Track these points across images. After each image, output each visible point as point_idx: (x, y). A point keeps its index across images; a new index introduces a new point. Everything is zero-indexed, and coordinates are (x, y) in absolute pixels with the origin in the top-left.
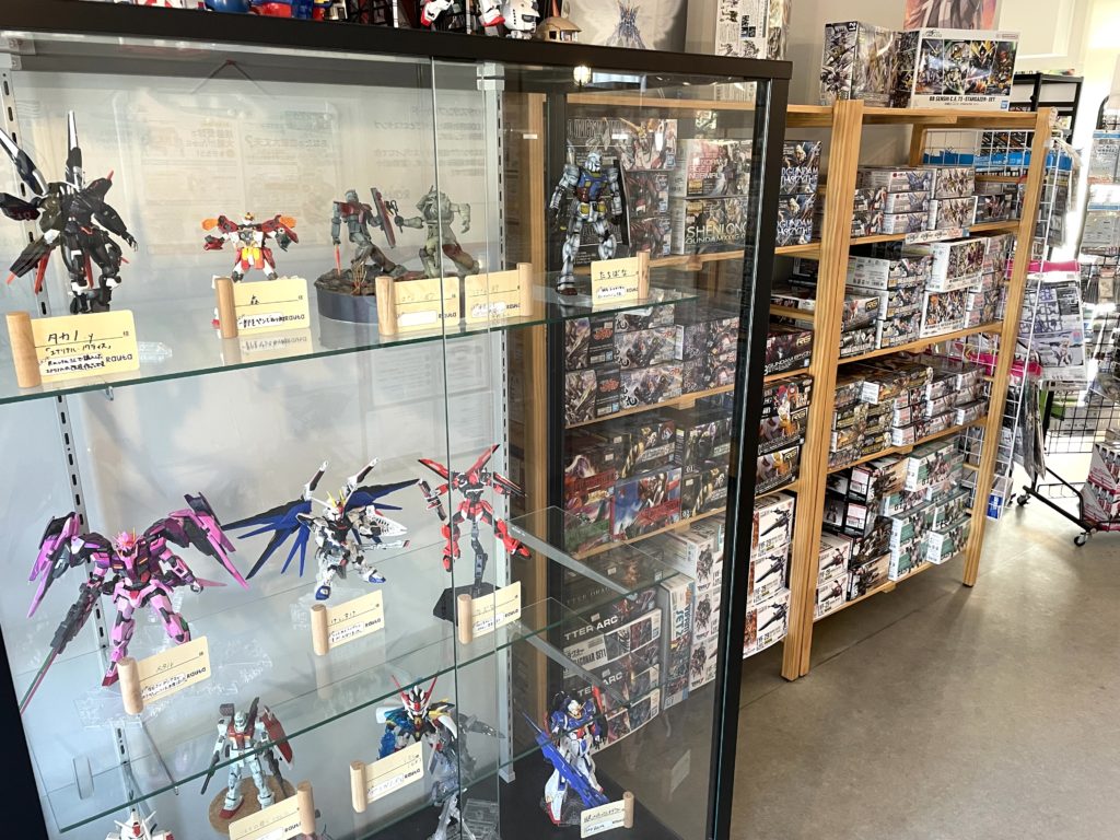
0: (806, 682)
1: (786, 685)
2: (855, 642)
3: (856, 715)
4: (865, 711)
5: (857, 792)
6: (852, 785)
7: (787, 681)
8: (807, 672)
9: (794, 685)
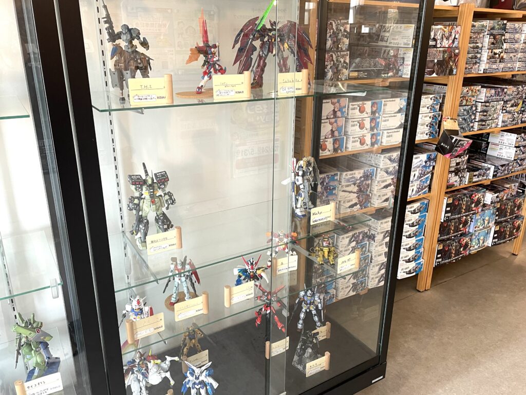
0: (428, 293)
1: (419, 293)
2: (455, 276)
3: (452, 308)
4: (457, 308)
5: (451, 342)
6: (449, 338)
7: (419, 291)
8: (429, 288)
9: (422, 294)
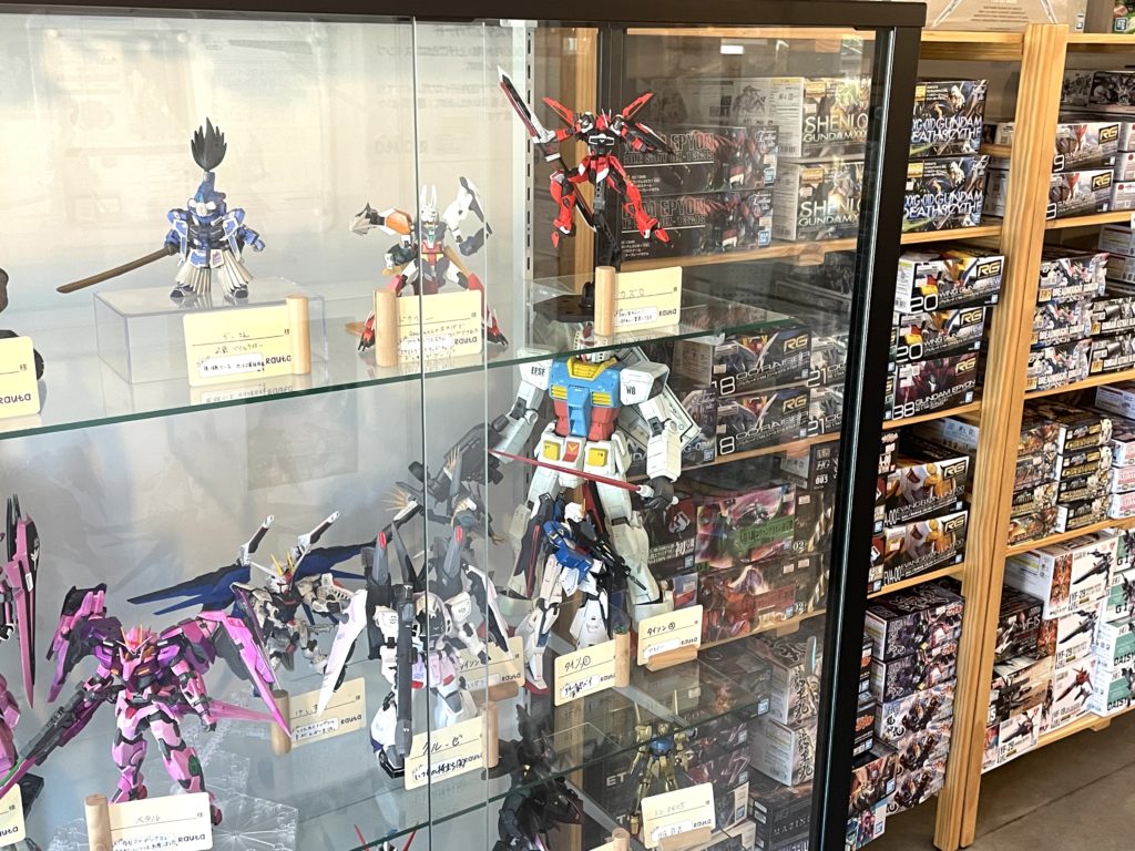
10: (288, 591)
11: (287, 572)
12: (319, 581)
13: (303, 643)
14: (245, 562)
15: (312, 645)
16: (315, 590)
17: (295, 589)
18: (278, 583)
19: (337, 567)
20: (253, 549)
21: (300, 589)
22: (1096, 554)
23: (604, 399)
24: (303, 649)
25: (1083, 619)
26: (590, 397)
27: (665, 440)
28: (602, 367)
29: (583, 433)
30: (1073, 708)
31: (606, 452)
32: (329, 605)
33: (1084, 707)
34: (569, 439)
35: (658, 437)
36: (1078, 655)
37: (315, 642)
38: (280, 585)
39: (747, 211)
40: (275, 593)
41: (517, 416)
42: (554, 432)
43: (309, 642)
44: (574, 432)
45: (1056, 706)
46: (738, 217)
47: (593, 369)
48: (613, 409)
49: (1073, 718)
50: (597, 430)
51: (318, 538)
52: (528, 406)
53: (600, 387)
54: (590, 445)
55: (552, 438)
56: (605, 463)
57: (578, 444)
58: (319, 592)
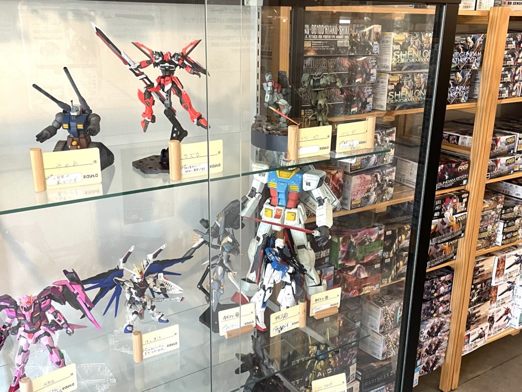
10: (141, 282)
11: (141, 273)
12: (157, 276)
13: (149, 307)
14: (121, 267)
15: (153, 308)
16: (155, 281)
17: (145, 281)
18: (137, 278)
19: (166, 269)
20: (124, 261)
21: (147, 281)
22: (516, 255)
23: (295, 188)
24: (149, 309)
25: (509, 285)
26: (288, 188)
27: (325, 208)
28: (294, 172)
29: (284, 204)
30: (504, 325)
31: (295, 213)
32: (161, 289)
33: (508, 325)
34: (277, 207)
35: (321, 207)
36: (506, 301)
37: (154, 307)
38: (138, 279)
39: (362, 95)
40: (135, 283)
41: (251, 196)
42: (270, 204)
43: (152, 306)
44: (280, 204)
45: (495, 325)
46: (358, 98)
47: (289, 173)
48: (299, 193)
49: (503, 330)
50: (291, 203)
51: (157, 256)
52: (257, 192)
53: (293, 182)
54: (287, 210)
55: (269, 207)
56: (295, 219)
57: (282, 210)
58: (157, 282)
